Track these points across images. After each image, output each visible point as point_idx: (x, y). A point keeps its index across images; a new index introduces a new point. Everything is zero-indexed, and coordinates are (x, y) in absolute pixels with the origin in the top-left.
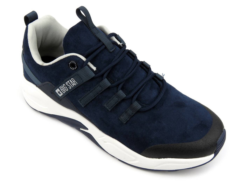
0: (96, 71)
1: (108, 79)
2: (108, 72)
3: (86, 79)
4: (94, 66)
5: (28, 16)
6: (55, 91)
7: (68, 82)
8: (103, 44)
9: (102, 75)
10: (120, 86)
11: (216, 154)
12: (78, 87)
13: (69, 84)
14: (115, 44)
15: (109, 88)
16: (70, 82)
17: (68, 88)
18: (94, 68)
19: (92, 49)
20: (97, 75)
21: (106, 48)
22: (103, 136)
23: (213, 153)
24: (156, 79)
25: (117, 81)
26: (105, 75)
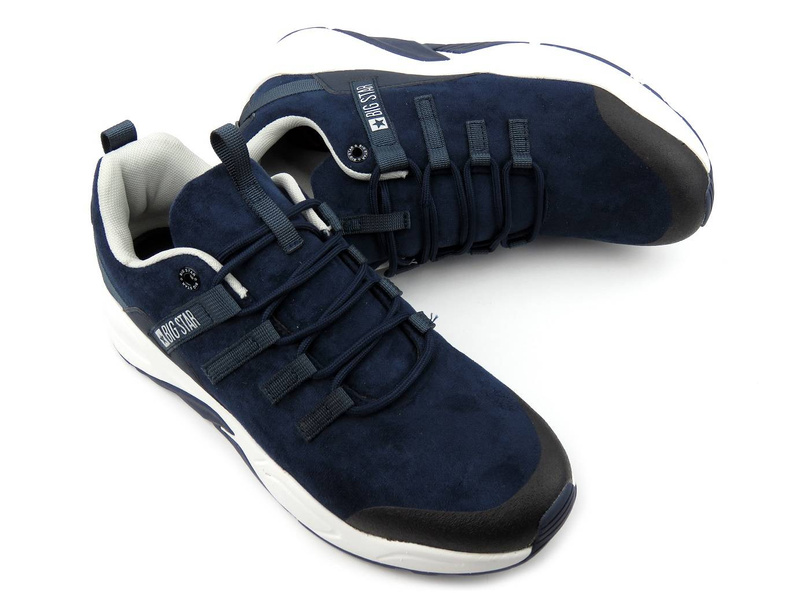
0: (245, 299)
1: (273, 323)
2: (275, 304)
3: (220, 316)
4: (243, 285)
5: (108, 135)
6: (154, 332)
7: (180, 316)
8: (270, 231)
9: (260, 311)
10: (304, 345)
11: (537, 547)
12: (203, 333)
13: (181, 323)
14: (306, 230)
15: (274, 347)
16: (182, 317)
17: (180, 333)
18: (242, 292)
19: (238, 242)
20: (245, 311)
21: (275, 241)
22: (263, 460)
23: (528, 547)
24: (409, 328)
25: (300, 329)
26: (267, 312)
